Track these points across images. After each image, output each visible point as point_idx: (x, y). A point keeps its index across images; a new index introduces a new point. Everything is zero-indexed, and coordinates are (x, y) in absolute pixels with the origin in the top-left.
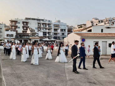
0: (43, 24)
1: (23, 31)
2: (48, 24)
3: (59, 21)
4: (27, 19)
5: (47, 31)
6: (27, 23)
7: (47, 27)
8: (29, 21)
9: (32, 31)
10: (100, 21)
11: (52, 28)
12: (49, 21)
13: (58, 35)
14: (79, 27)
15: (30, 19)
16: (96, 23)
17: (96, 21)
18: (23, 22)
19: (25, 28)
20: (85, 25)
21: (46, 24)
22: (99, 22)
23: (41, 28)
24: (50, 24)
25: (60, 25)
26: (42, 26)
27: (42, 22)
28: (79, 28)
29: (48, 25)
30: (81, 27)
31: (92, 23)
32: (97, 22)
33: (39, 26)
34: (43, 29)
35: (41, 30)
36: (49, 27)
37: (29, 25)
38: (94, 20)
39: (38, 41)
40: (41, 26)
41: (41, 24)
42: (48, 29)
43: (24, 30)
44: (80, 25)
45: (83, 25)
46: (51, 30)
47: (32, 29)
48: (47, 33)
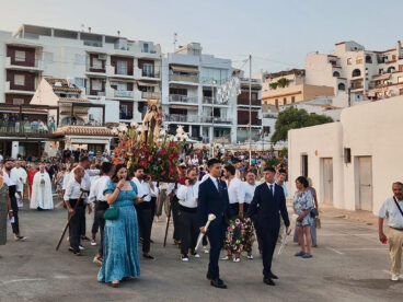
0: (115, 59)
1: (7, 95)
2: (142, 62)
3: (195, 50)
4: (31, 31)
5: (137, 95)
6: (31, 52)
7: (137, 74)
8: (41, 41)
9: (63, 91)
10: (374, 58)
11: (160, 83)
12: (146, 45)
13: (190, 117)
14: (275, 80)
15: (46, 32)
16: (355, 66)
17: (354, 56)
18: (12, 49)
19: (20, 80)
20: (300, 73)
21: (129, 60)
22: (368, 59)
23: (103, 81)
24: (151, 61)
25: (200, 69)
26: (110, 71)
27: (108, 49)
28: (274, 86)
29: (140, 66)
30: (284, 83)
31: (333, 63)
32: (358, 62)
33: (92, 70)
34: (115, 87)
35: (103, 90)
36: (144, 74)
37: (40, 65)
38: (341, 53)
39: (103, 146)
40: (104, 71)
41: (103, 62)
42: (140, 88)
43: (13, 87)
44: (276, 75)
45: (290, 72)
46: (157, 90)
47: (65, 85)
48: (136, 106)
